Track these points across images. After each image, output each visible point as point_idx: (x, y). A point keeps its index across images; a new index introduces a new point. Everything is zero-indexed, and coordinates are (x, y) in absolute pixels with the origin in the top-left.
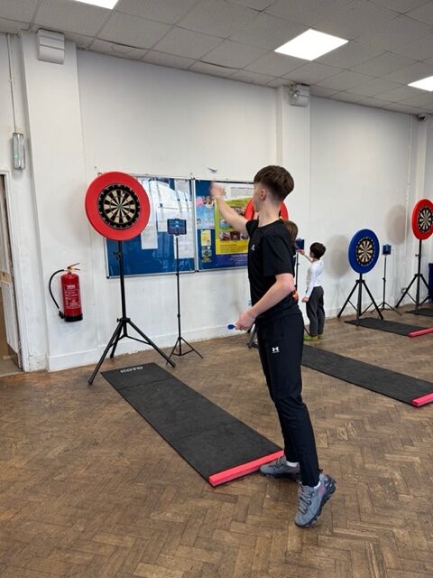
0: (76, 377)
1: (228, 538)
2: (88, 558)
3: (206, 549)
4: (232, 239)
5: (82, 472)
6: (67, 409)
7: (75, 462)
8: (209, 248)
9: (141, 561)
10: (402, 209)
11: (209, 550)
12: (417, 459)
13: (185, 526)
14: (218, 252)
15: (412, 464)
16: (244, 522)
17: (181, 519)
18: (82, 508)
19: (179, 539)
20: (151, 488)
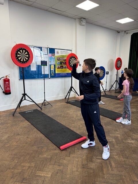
0: (9, 113)
1: (65, 162)
2: (20, 171)
3: (58, 165)
4: (61, 68)
5: (15, 143)
6: (7, 123)
7: (12, 141)
9: (38, 171)
10: (112, 60)
11: (59, 165)
12: (119, 135)
13: (51, 159)
14: (56, 72)
15: (118, 137)
16: (69, 156)
17: (50, 157)
18: (16, 155)
19: (49, 163)
20: (39, 148)
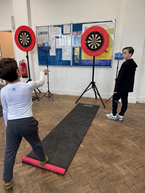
8: (78, 56)
